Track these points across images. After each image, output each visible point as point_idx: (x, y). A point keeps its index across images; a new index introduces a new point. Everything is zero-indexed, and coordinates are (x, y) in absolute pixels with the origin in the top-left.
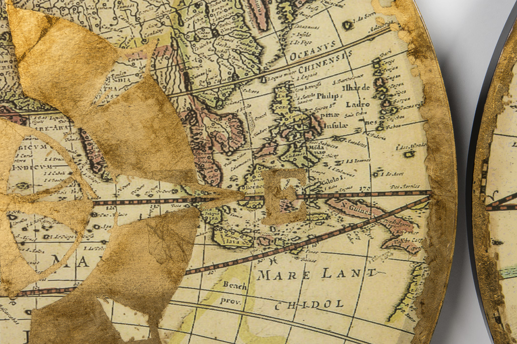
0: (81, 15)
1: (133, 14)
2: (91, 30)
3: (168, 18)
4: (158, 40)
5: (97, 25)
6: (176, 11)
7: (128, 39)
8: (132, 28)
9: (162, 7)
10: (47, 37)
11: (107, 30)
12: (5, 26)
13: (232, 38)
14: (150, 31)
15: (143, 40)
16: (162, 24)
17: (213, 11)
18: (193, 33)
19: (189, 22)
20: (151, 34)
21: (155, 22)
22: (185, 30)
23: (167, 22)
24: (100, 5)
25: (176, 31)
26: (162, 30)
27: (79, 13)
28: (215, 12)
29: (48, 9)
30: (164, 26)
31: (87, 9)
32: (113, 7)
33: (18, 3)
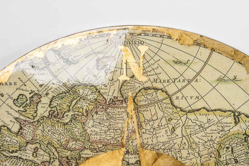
0: (173, 152)
1: (197, 152)
2: (177, 159)
3: (214, 154)
4: (209, 164)
5: (180, 157)
6: (218, 151)
7: (194, 163)
8: (197, 158)
9: (211, 149)
10: (157, 162)
11: (184, 159)
12: (138, 157)
13: (245, 164)
14: (205, 160)
15: (202, 164)
16: (211, 157)
17: (235, 150)
18: (226, 161)
19: (223, 156)
20: (205, 161)
21: (207, 156)
22: (221, 159)
23: (213, 156)
24: (181, 148)
25: (218, 160)
26: (211, 159)
27: (171, 151)
28: (236, 151)
29: (157, 149)
30: (211, 158)
31: (175, 149)
32: (187, 148)
33: (144, 147)
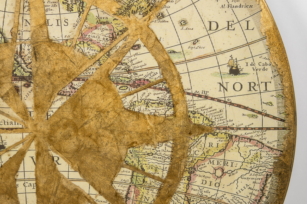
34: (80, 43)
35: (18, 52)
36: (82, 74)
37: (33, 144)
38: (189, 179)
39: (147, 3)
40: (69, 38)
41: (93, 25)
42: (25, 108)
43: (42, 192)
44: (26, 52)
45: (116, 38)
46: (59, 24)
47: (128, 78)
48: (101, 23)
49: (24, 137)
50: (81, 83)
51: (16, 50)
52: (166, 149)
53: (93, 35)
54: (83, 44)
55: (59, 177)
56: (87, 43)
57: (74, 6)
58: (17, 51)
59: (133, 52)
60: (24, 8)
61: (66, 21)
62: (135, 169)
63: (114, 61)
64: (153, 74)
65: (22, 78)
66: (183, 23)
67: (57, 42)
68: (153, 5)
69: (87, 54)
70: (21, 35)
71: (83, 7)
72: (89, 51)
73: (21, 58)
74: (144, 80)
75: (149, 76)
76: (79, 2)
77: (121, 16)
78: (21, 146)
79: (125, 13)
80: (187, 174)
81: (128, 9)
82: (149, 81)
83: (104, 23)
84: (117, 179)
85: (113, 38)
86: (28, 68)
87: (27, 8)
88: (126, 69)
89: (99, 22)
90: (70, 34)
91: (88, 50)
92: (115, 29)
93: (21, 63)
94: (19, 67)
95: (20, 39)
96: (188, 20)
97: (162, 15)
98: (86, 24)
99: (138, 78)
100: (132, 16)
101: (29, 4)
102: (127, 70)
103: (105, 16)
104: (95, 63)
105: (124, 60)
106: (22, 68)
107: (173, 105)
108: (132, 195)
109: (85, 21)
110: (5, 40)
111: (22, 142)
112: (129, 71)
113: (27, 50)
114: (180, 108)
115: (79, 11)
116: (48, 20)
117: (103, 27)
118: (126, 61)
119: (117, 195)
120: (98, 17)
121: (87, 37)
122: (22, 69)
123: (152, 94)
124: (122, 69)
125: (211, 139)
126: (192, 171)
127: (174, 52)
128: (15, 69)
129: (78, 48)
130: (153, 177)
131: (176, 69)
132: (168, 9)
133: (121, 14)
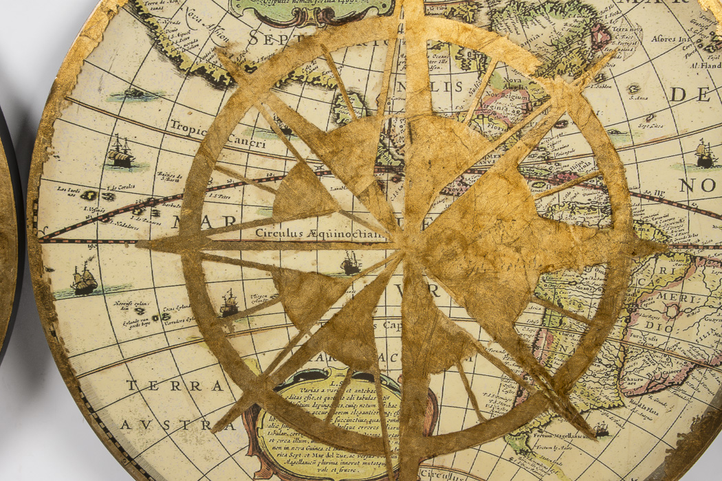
34: (478, 118)
35: (386, 131)
36: (478, 164)
37: (401, 266)
38: (628, 320)
39: (582, 59)
40: (462, 110)
41: (499, 91)
42: (392, 213)
43: (410, 336)
44: (398, 130)
45: (532, 110)
46: (449, 89)
47: (546, 170)
48: (511, 88)
49: (388, 256)
50: (477, 177)
51: (383, 127)
52: (596, 277)
53: (498, 105)
54: (483, 119)
55: (437, 314)
56: (488, 117)
57: (473, 62)
58: (384, 129)
59: (556, 132)
60: (398, 65)
61: (459, 84)
62: (548, 305)
63: (527, 145)
64: (584, 164)
65: (390, 169)
66: (634, 89)
67: (444, 116)
68: (591, 62)
69: (488, 134)
70: (391, 105)
71: (485, 63)
72: (491, 130)
73: (390, 139)
74: (570, 173)
75: (578, 168)
76: (480, 56)
77: (542, 78)
78: (382, 270)
79: (548, 74)
80: (625, 313)
81: (552, 68)
82: (578, 175)
83: (515, 88)
84: (522, 319)
85: (528, 111)
86: (398, 154)
87: (402, 65)
88: (544, 157)
89: (508, 86)
90: (464, 104)
91: (490, 128)
92: (532, 98)
93: (389, 147)
94: (385, 151)
95: (390, 111)
96: (641, 86)
97: (602, 77)
98: (488, 89)
99: (562, 171)
100: (558, 78)
101: (406, 59)
102: (546, 158)
103: (517, 77)
104: (498, 147)
105: (542, 143)
106: (390, 153)
107: (610, 210)
108: (542, 343)
109: (487, 85)
110: (367, 112)
111: (385, 263)
112: (548, 160)
113: (399, 128)
114: (621, 217)
115: (479, 70)
116: (432, 83)
117: (513, 93)
118: (545, 145)
119: (520, 342)
120: (507, 79)
121: (489, 108)
122: (390, 156)
123: (581, 195)
124: (539, 157)
125: (664, 261)
126: (633, 308)
127: (617, 132)
128: (380, 155)
129: (475, 124)
130: (575, 317)
131: (618, 157)
132: (612, 68)
133: (541, 75)
